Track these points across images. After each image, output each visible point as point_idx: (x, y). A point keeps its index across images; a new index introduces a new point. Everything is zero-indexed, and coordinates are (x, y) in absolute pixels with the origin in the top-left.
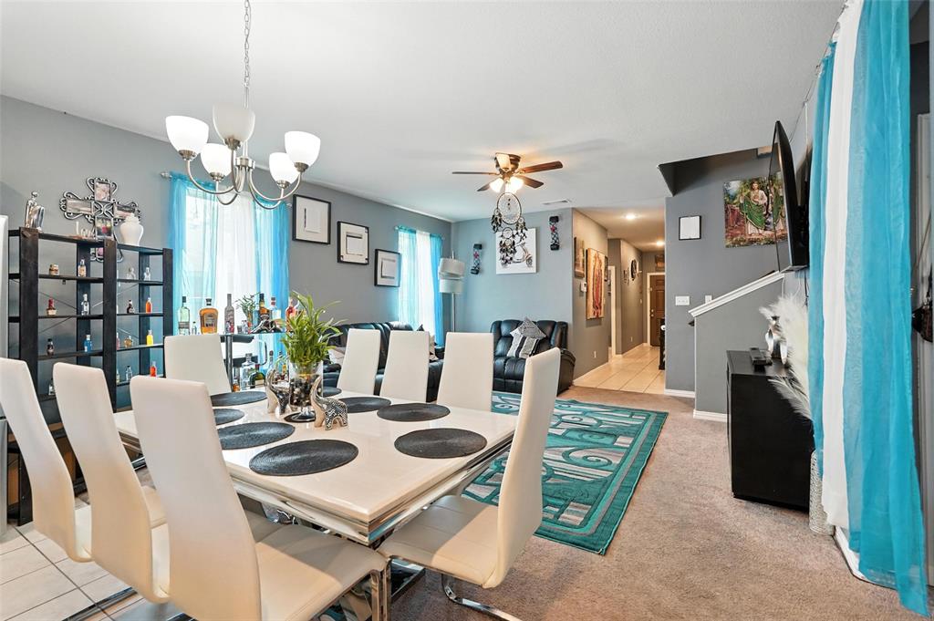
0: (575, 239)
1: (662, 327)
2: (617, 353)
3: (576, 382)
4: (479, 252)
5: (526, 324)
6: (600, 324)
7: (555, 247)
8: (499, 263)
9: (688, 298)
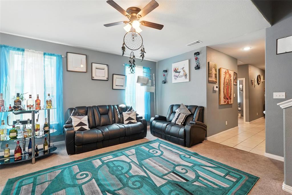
0: (209, 63)
1: (264, 112)
2: (246, 121)
3: (209, 138)
4: (166, 73)
5: (181, 107)
6: (231, 107)
7: (198, 68)
8: (173, 77)
9: (284, 94)
